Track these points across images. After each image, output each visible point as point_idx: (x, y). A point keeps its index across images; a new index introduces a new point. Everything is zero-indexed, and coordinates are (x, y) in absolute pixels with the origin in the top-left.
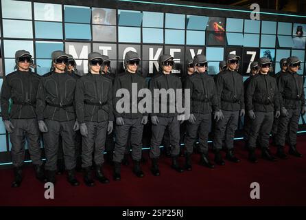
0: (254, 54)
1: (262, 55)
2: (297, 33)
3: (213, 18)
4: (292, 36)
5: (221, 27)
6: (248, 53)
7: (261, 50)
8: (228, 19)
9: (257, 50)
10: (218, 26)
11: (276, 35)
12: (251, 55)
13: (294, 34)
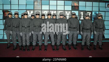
0: (90, 13)
1: (93, 13)
2: (107, 6)
3: (74, 2)
4: (105, 7)
5: (77, 4)
6: (88, 13)
7: (93, 12)
8: (79, 2)
9: (91, 12)
10: (76, 4)
11: (99, 7)
12: (89, 14)
13: (106, 6)
